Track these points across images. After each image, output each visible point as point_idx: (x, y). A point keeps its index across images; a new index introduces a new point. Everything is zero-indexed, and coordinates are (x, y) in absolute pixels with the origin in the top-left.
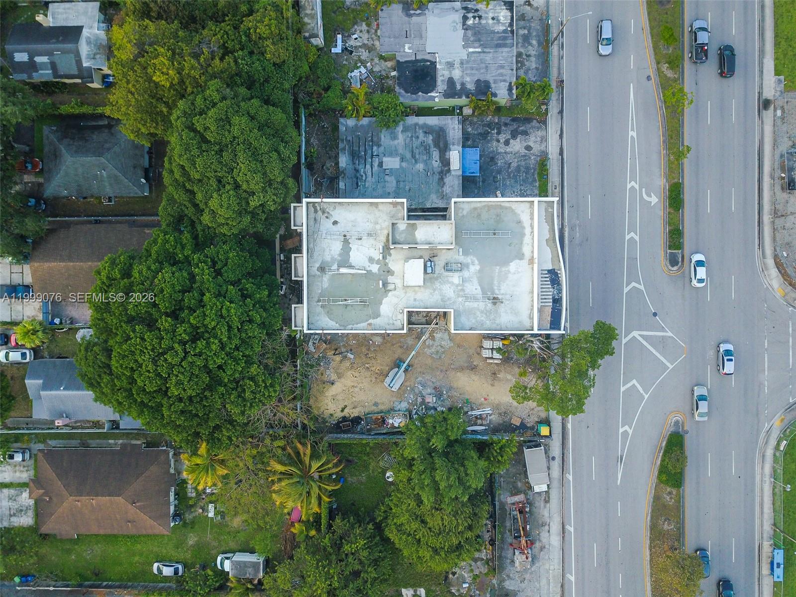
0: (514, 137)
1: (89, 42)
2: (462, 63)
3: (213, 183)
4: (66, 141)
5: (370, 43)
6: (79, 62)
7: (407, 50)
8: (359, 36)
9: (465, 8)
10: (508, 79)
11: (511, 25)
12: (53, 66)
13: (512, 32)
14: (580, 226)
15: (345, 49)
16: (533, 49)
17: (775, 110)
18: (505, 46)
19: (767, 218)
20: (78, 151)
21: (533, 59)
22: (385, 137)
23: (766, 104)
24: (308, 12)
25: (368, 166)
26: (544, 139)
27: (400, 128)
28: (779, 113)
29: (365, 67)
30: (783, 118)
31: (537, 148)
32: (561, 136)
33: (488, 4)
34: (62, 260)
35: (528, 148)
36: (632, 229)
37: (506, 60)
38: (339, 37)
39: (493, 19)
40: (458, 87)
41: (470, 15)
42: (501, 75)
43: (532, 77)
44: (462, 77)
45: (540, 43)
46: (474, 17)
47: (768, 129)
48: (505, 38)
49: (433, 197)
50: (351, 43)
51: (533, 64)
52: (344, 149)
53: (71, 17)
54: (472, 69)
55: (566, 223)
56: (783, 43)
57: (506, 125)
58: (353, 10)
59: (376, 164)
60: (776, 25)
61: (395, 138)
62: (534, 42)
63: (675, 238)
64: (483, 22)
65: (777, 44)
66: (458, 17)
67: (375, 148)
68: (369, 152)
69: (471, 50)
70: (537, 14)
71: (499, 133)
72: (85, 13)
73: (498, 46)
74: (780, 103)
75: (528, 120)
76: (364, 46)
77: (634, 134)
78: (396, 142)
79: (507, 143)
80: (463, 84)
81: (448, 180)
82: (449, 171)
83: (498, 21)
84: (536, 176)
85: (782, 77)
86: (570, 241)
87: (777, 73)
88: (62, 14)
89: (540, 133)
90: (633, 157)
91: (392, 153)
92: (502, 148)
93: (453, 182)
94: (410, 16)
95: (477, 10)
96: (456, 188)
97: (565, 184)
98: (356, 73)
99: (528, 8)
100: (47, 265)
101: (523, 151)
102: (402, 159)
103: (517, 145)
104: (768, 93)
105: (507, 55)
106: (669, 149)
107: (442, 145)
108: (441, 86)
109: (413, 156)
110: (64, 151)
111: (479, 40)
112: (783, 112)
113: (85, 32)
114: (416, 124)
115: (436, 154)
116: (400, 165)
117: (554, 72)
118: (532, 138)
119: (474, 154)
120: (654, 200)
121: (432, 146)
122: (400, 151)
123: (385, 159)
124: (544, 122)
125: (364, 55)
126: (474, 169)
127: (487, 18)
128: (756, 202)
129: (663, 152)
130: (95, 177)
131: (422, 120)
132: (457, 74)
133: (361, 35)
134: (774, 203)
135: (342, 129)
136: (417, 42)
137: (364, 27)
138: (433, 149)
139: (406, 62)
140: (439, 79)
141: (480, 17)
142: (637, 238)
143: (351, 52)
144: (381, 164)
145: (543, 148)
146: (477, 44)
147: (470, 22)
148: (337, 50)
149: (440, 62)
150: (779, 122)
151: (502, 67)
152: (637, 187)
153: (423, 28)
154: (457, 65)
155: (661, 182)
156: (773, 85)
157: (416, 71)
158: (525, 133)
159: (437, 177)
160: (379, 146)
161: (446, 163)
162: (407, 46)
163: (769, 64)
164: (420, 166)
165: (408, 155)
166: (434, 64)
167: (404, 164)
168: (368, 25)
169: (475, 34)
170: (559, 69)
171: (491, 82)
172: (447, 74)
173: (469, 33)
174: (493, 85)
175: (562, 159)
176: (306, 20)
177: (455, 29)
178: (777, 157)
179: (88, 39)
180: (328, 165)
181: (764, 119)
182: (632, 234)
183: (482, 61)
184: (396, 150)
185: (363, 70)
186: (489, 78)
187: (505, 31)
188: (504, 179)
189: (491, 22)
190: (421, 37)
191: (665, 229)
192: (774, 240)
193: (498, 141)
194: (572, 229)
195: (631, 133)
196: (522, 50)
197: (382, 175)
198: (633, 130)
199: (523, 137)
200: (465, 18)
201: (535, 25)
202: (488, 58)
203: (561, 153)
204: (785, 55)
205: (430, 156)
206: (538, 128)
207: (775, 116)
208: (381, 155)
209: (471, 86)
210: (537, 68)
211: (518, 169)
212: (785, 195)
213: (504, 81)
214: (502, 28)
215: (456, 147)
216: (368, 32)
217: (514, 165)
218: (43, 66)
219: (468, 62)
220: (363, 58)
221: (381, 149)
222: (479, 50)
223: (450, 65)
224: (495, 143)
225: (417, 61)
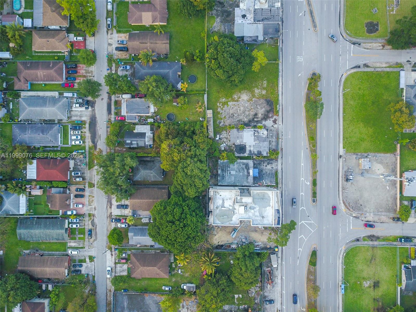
0: (268, 164)
1: (147, 137)
2: (253, 146)
4: (141, 165)
5: (227, 137)
6: (145, 143)
7: (238, 142)
9: (255, 130)
10: (266, 150)
11: (267, 135)
12: (137, 144)
13: (268, 137)
14: (287, 190)
15: (220, 138)
16: (274, 139)
17: (343, 159)
18: (266, 141)
19: (341, 189)
20: (145, 169)
21: (274, 142)
22: (231, 166)
23: (340, 157)
24: (210, 131)
25: (226, 173)
26: (277, 165)
27: (236, 163)
28: (344, 159)
29: (225, 143)
30: (345, 161)
31: (275, 168)
32: (282, 164)
33: (261, 130)
34: (139, 199)
35: (272, 168)
36: (302, 192)
37: (266, 145)
38: (218, 135)
39: (262, 133)
40: (252, 152)
41: (256, 132)
42: (265, 149)
43: (274, 147)
44: (254, 150)
45: (276, 138)
46: (257, 133)
47: (341, 164)
48: (266, 139)
49: (245, 182)
50: (221, 136)
51: (274, 144)
52: (220, 168)
53: (142, 130)
54: (256, 147)
55: (283, 190)
56: (345, 139)
57: (266, 161)
58: (222, 127)
59: (229, 173)
60: (343, 134)
61: (234, 166)
62: (274, 137)
63: (314, 194)
64: (260, 134)
65: (344, 140)
66: (252, 133)
67: (228, 168)
68: (227, 169)
69: (256, 142)
70: (275, 129)
71: (264, 163)
72: (146, 128)
73: (264, 141)
74: (345, 156)
75: (272, 160)
76: (225, 138)
77: (303, 164)
78: (234, 167)
79: (266, 166)
80: (254, 152)
81: (249, 178)
82: (249, 175)
83: (264, 134)
84: (275, 176)
85: (345, 149)
86: (284, 195)
87: (344, 148)
88: (140, 129)
89: (276, 164)
90: (303, 171)
91: (233, 170)
92: (265, 168)
93: (251, 179)
94: (239, 132)
95: (258, 131)
96: (251, 180)
97: (283, 178)
98: (223, 145)
99: (273, 128)
100: (134, 200)
101: (271, 169)
102: (236, 172)
103: (269, 167)
104: (341, 153)
105: (266, 144)
106: (313, 169)
107: (247, 168)
108: (247, 152)
109: (239, 171)
110: (140, 168)
111: (258, 139)
112: (345, 159)
113: (147, 135)
114: (240, 162)
115: (246, 171)
116: (236, 174)
117: (280, 146)
118: (273, 165)
119: (257, 170)
120: (308, 183)
121: (245, 168)
122: (236, 169)
123: (231, 172)
124: (277, 161)
125: (225, 140)
126: (257, 175)
127: (261, 133)
128: (338, 184)
129: (311, 170)
130: (149, 176)
131: (242, 161)
132: (252, 149)
133: (224, 134)
134: (342, 185)
135: (219, 163)
136: (241, 140)
137: (225, 132)
138: (245, 169)
139: (238, 145)
140: (247, 150)
141: (259, 133)
142: (304, 194)
143: (221, 139)
144: (230, 173)
145: (277, 168)
146: (258, 141)
147: (256, 134)
148: (218, 139)
149: (247, 146)
150: (344, 162)
151: (265, 147)
152: (304, 179)
153: (243, 136)
154: (252, 146)
155: (310, 178)
156: (342, 151)
157: (240, 147)
158: (272, 163)
159: (246, 177)
160: (230, 168)
161: (249, 173)
162: (238, 141)
163: (341, 145)
164: (241, 174)
165: (238, 171)
166: (245, 146)
167: (237, 173)
168: (226, 132)
169: (257, 138)
170: (281, 145)
171: (262, 151)
172: (249, 149)
173: (256, 137)
174: (262, 152)
175: (282, 171)
176: (210, 133)
177: (252, 136)
178: (343, 172)
179: (147, 136)
180: (214, 171)
181: (340, 161)
183: (259, 145)
184: (234, 169)
185: (225, 144)
186: (261, 150)
187: (266, 137)
188: (265, 176)
189: (262, 134)
190: (242, 138)
191: (311, 192)
192: (343, 195)
193: (264, 165)
194: (285, 191)
195: (302, 164)
196: (271, 140)
197: (230, 176)
198: (302, 163)
199: (271, 164)
200: (254, 133)
201: (275, 133)
202: (261, 144)
203: (282, 169)
204: (346, 143)
205: (244, 171)
206: (275, 162)
207: (343, 160)
208: (230, 170)
209: (256, 152)
210: (275, 145)
211: (269, 174)
212: (346, 183)
213: (265, 151)
214: (265, 136)
215: (251, 169)
217: (268, 172)
218: (134, 144)
219: (255, 146)
220: (225, 141)
221: (230, 169)
222: (258, 142)
223: (250, 146)
224: (263, 166)
225: (241, 145)
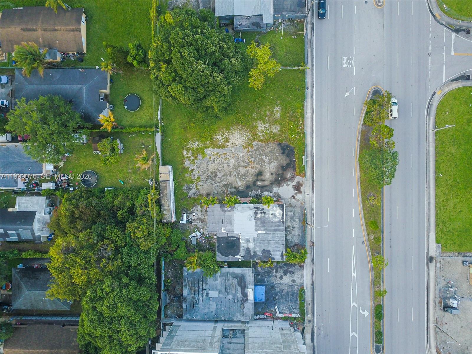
0: (285, 273)
1: (39, 221)
2: (254, 240)
3: (107, 339)
4: (25, 279)
5: (202, 218)
6: (33, 234)
7: (223, 231)
8: (196, 213)
9: (256, 208)
10: (281, 249)
11: (283, 218)
12: (18, 235)
13: (283, 222)
14: (323, 327)
15: (188, 221)
16: (296, 224)
17: (436, 263)
18: (279, 230)
19: (432, 326)
20: (32, 287)
21: (296, 229)
22: (210, 280)
23: (431, 259)
24: (166, 208)
25: (200, 296)
26: (303, 276)
27: (218, 274)
28: (438, 265)
29: (199, 231)
30: (440, 268)
31: (298, 281)
32: (313, 274)
33: (269, 206)
34: (21, 348)
35: (294, 281)
36: (354, 330)
37: (279, 239)
38: (185, 215)
39: (272, 214)
40: (252, 253)
41: (259, 212)
42: (277, 247)
43: (296, 240)
44: (254, 247)
45: (300, 221)
46: (261, 213)
47: (432, 274)
48: (279, 226)
49: (238, 314)
50: (192, 217)
51: (296, 232)
52: (186, 285)
53: (29, 205)
54: (260, 243)
55: (315, 325)
56: (441, 224)
57: (281, 267)
58: (193, 199)
59: (204, 294)
60: (437, 214)
61: (215, 280)
62: (297, 220)
63: (379, 337)
64: (267, 216)
65: (437, 225)
66: (252, 213)
67: (204, 285)
68: (201, 287)
69: (260, 232)
70: (298, 204)
71: (276, 272)
72: (37, 203)
73: (275, 230)
74: (438, 259)
75: (292, 265)
76: (199, 219)
77: (355, 275)
78: (216, 282)
79: (281, 278)
80: (255, 252)
81: (246, 305)
82: (247, 300)
83: (275, 216)
84: (298, 297)
85: (440, 245)
86: (318, 336)
87: (437, 242)
88: (24, 203)
89: (300, 273)
90: (354, 288)
91: (214, 289)
92: (278, 281)
93: (249, 308)
94: (225, 211)
95: (263, 209)
96: (251, 310)
97: (315, 302)
98: (194, 234)
99: (293, 200)
100: (13, 350)
101: (291, 283)
102: (220, 292)
103: (287, 279)
104: (432, 253)
105: (280, 236)
106: (375, 284)
107: (243, 284)
108: (242, 253)
109: (226, 291)
110: (23, 286)
111: (264, 227)
112: (441, 264)
113: (37, 216)
114: (228, 272)
115: (239, 290)
116: (219, 296)
117: (308, 238)
118: (296, 275)
119: (261, 289)
120: (366, 313)
121: (237, 285)
122: (219, 287)
123: (210, 292)
124: (303, 267)
125: (199, 224)
126: (262, 298)
127: (268, 214)
128: (426, 316)
129: (372, 286)
130: (42, 300)
131: (231, 270)
132: (251, 246)
133: (197, 212)
134: (436, 317)
135: (185, 273)
136: (228, 226)
137: (199, 208)
138: (238, 287)
139: (222, 237)
140: (241, 249)
141: (265, 213)
142: (357, 335)
143: (192, 223)
144: (207, 295)
145: (302, 281)
146: (263, 229)
147: (259, 216)
148: (184, 222)
149: (242, 239)
150: (438, 271)
151: (277, 243)
152: (356, 306)
153: (232, 219)
154: (251, 241)
155: (370, 304)
156: (435, 249)
157: (228, 243)
158: (292, 272)
159: (240, 303)
160: (206, 284)
161: (245, 295)
162: (223, 229)
163: (433, 237)
164: (230, 297)
165: (223, 290)
166: (238, 239)
167: (221, 295)
168: (202, 207)
169: (262, 223)
170: (311, 235)
171: (271, 251)
172: (245, 245)
173: (259, 222)
174: (272, 253)
175: (313, 288)
176: (165, 212)
177: (250, 220)
178: (438, 291)
179: (39, 220)
180: (177, 288)
181: (430, 268)
182: (354, 333)
183: (266, 239)
184: (216, 287)
185: (198, 233)
186: (270, 248)
187: (279, 222)
188: (279, 299)
189: (271, 216)
190: (231, 224)
191: (373, 331)
192: (436, 339)
193: (276, 276)
194: (319, 328)
195: (353, 274)
196: (290, 224)
197: (208, 301)
198: (354, 272)
199: (291, 275)
200: (256, 213)
201: (298, 210)
202: (269, 237)
203: (313, 284)
204: (442, 232)
205: (236, 292)
206: (300, 270)
207: (436, 266)
208: (208, 290)
209: (259, 253)
210: (299, 235)
211: (288, 293)
212: (443, 313)
213: (279, 251)
214: (277, 220)
215: (251, 287)
216: (201, 211)
217: (285, 291)
218: (12, 235)
219: (258, 239)
220: (198, 226)
221: (208, 286)
222: (264, 232)
223: (248, 241)
224: (274, 278)
225: (228, 237)
